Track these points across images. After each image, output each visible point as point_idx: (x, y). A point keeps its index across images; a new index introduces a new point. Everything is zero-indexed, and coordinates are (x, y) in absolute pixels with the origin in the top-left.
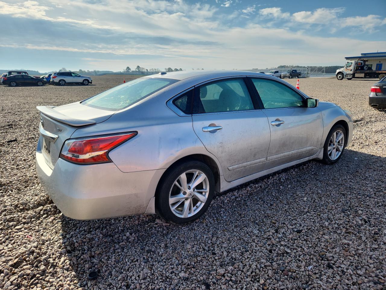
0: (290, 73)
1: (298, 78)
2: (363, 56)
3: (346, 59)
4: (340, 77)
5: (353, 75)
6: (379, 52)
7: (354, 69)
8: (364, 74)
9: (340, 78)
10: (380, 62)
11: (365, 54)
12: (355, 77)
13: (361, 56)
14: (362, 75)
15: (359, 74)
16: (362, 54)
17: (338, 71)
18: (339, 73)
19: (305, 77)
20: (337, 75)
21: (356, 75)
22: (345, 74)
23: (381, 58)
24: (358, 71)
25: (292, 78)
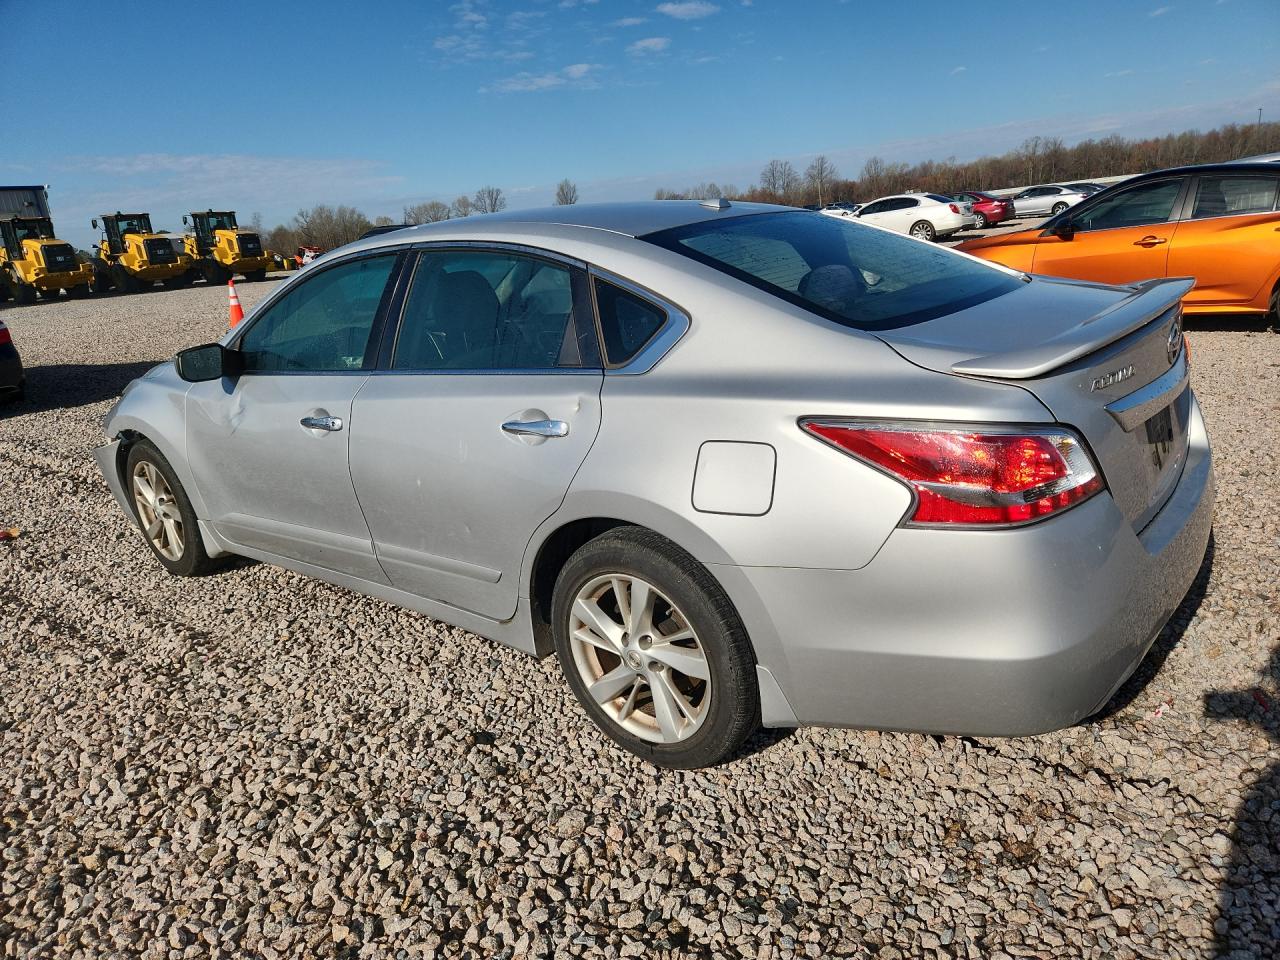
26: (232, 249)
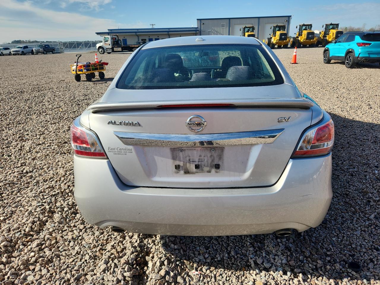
0: (43, 48)
1: (53, 53)
2: (110, 31)
3: (96, 34)
4: (101, 51)
5: (112, 49)
6: (119, 28)
7: (112, 43)
8: (120, 48)
9: (102, 53)
10: (124, 37)
11: (111, 30)
12: (115, 50)
13: (108, 31)
14: (120, 49)
15: (117, 48)
16: (108, 30)
17: (98, 45)
18: (100, 47)
19: (59, 53)
20: (98, 49)
21: (115, 49)
22: (105, 49)
23: (124, 34)
24: (116, 46)
25: (46, 54)
26: (333, 36)
